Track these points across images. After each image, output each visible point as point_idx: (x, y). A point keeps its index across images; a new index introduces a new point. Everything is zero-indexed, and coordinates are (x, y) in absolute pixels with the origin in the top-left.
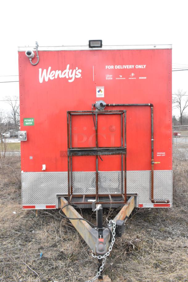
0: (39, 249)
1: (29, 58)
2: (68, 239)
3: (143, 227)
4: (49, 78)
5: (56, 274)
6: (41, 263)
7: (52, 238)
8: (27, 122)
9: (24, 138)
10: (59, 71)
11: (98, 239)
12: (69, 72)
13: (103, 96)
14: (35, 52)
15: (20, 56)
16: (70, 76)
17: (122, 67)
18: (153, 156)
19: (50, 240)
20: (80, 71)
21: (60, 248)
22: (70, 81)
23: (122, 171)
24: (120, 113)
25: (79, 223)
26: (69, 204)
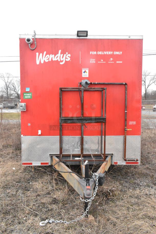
0: (36, 196)
1: (28, 44)
2: (59, 189)
3: (117, 180)
4: (44, 60)
5: (51, 214)
6: (39, 206)
7: (46, 188)
8: (26, 96)
9: (24, 109)
10: (52, 55)
11: (86, 186)
12: (60, 56)
13: (88, 76)
14: (33, 39)
15: (21, 42)
16: (62, 59)
17: (103, 53)
18: (126, 124)
19: (44, 189)
20: (70, 55)
21: (53, 195)
22: (61, 63)
23: (101, 135)
24: (101, 90)
25: (69, 175)
26: (60, 161)
